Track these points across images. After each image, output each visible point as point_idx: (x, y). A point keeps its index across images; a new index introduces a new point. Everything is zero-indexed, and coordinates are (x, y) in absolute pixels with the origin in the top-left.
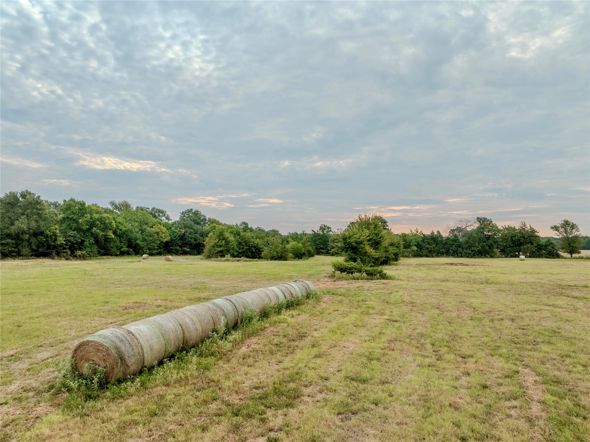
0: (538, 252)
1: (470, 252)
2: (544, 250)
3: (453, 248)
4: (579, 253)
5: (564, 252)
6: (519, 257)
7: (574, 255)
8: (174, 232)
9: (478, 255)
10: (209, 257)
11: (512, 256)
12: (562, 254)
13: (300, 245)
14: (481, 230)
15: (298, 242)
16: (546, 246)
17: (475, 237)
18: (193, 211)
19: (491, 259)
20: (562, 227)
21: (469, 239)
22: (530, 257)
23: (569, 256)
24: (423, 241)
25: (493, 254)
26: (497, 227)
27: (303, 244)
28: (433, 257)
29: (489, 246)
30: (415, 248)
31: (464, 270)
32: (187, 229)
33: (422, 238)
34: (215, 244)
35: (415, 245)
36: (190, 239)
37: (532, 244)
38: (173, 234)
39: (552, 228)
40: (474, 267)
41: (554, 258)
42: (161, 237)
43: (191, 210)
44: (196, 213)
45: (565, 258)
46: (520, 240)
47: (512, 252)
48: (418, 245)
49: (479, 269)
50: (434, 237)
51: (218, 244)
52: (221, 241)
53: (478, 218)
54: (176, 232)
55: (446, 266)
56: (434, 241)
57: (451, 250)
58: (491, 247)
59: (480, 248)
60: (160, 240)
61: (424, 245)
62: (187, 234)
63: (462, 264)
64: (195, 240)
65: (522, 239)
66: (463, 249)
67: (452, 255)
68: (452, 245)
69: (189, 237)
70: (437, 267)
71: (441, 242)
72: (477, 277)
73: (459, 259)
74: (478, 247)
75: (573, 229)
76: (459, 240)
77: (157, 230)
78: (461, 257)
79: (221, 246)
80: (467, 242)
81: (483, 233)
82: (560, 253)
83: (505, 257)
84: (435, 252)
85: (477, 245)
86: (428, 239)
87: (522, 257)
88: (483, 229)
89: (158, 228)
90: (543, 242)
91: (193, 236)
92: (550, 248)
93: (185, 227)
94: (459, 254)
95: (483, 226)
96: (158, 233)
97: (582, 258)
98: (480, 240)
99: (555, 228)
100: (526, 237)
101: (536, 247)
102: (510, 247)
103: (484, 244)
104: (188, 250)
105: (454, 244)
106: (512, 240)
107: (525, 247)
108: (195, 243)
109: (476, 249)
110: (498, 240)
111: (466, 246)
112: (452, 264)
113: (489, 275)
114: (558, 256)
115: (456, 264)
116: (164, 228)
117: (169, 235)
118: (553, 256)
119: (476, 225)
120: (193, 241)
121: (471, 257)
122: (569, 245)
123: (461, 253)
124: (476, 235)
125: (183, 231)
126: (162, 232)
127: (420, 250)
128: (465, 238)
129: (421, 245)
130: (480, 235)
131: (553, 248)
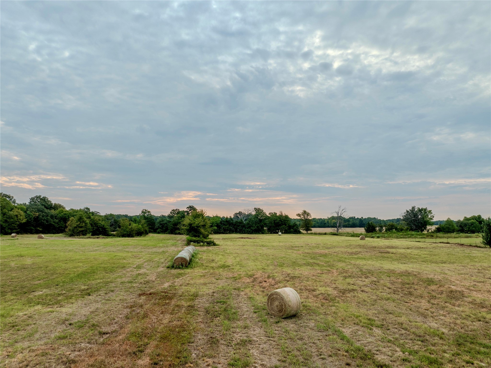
0: (289, 230)
1: (250, 230)
2: (292, 229)
3: (240, 227)
4: (311, 230)
5: (303, 230)
6: (278, 233)
7: (309, 232)
8: (29, 215)
9: (254, 232)
10: (71, 235)
11: (274, 233)
12: (301, 231)
13: (140, 226)
14: (256, 216)
15: (139, 224)
16: (293, 226)
17: (253, 221)
18: (41, 197)
19: (262, 235)
20: (302, 215)
21: (250, 222)
22: (285, 233)
23: (306, 232)
24: (221, 223)
25: (263, 231)
26: (266, 214)
27: (142, 225)
28: (227, 233)
29: (261, 226)
30: (216, 228)
31: (250, 241)
32: (40, 213)
33: (220, 221)
34: (77, 225)
35: (216, 226)
36: (43, 221)
37: (286, 225)
38: (28, 217)
39: (297, 215)
40: (255, 239)
41: (298, 234)
42: (20, 219)
43: (40, 196)
44: (44, 200)
45: (304, 234)
46: (279, 222)
47: (274, 230)
48: (218, 226)
49: (258, 240)
50: (228, 220)
51: (80, 225)
52: (81, 224)
53: (255, 208)
54: (31, 215)
55: (239, 239)
56: (228, 223)
57: (239, 229)
58: (262, 227)
59: (256, 227)
60: (19, 222)
61: (221, 225)
62: (41, 216)
63: (248, 238)
64: (47, 221)
65: (280, 222)
66: (246, 228)
67: (239, 232)
68: (238, 226)
69: (42, 219)
70: (235, 240)
71: (232, 223)
72: (258, 244)
73: (243, 235)
74: (255, 227)
75: (308, 216)
76: (243, 222)
77: (17, 213)
78: (245, 233)
79: (81, 227)
80: (248, 224)
81: (257, 218)
82: (301, 230)
83: (271, 233)
84: (228, 230)
85: (254, 226)
86: (224, 222)
87: (280, 233)
88: (258, 215)
89: (17, 212)
90: (292, 224)
91: (46, 219)
92: (295, 227)
93: (39, 211)
94: (243, 232)
95: (258, 214)
96: (17, 216)
97: (312, 234)
98: (256, 222)
99: (299, 215)
100: (283, 221)
101: (287, 227)
102: (273, 227)
103: (258, 225)
104: (41, 229)
105: (240, 225)
106: (274, 222)
107: (282, 227)
108: (47, 224)
109: (253, 228)
110: (266, 222)
111: (248, 226)
112: (242, 238)
113: (263, 243)
114: (299, 233)
115: (245, 238)
116: (21, 212)
117: (25, 218)
118: (297, 232)
119: (254, 213)
120: (45, 222)
121: (251, 233)
122: (306, 225)
123: (244, 231)
124: (253, 220)
125: (37, 214)
126: (20, 215)
127: (219, 229)
128: (247, 222)
129: (220, 226)
130: (256, 219)
131: (297, 227)
